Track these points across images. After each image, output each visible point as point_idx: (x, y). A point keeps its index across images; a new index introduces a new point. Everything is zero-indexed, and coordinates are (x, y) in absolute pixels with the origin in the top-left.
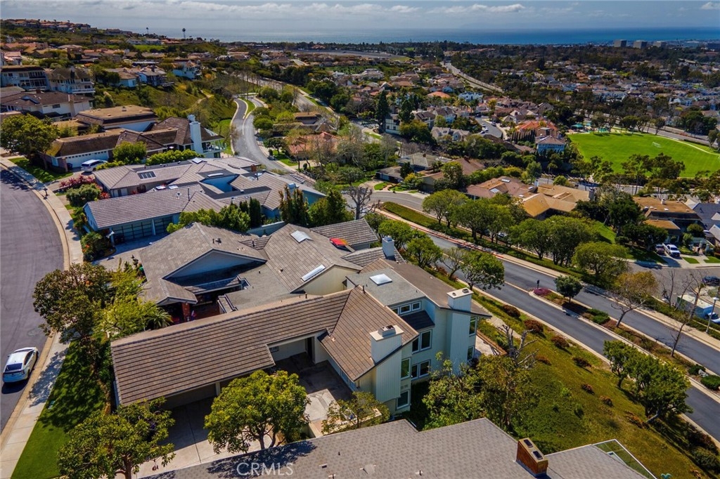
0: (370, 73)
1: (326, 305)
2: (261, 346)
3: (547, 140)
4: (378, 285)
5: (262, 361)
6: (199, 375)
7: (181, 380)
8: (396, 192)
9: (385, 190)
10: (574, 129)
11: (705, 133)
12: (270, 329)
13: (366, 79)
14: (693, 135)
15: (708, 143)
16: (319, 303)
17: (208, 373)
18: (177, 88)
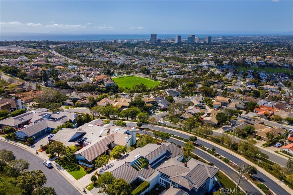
0: (22, 58)
3: (108, 82)
4: (118, 130)
8: (74, 109)
9: (69, 109)
10: (113, 76)
11: (148, 74)
14: (145, 75)
15: (149, 77)
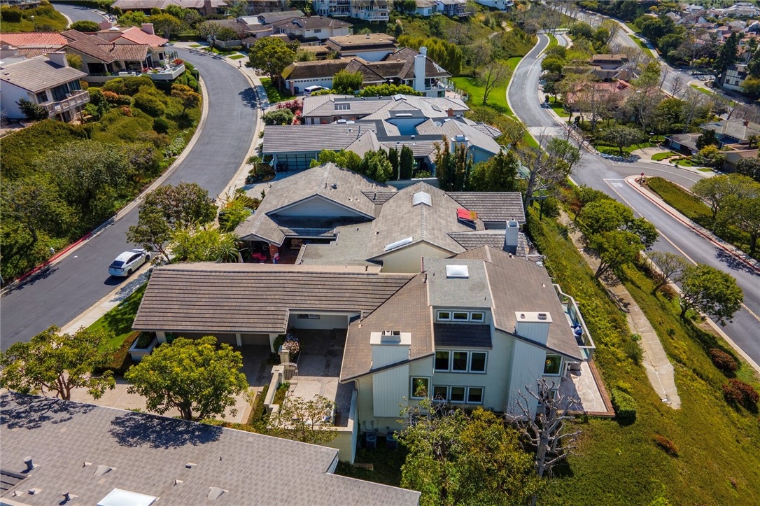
0: (741, 8)
1: (376, 284)
2: (283, 309)
4: (448, 277)
5: (274, 325)
6: (209, 320)
7: (192, 319)
8: (679, 166)
9: (666, 162)
12: (301, 294)
13: (731, 16)
16: (370, 280)
17: (218, 320)
18: (473, 19)
